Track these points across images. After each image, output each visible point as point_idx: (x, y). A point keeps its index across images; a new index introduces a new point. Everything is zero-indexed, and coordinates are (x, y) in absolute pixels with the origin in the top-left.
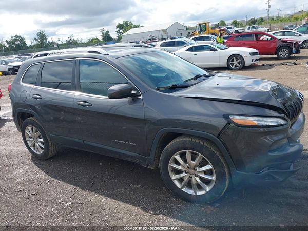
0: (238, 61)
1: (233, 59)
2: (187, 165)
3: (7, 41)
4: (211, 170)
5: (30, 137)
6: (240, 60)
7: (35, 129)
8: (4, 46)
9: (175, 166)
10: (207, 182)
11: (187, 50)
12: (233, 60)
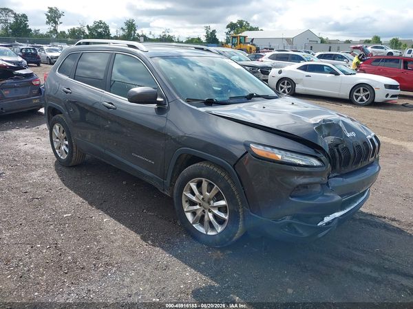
0: (367, 93)
1: (360, 90)
2: (202, 197)
3: (88, 27)
4: (225, 206)
5: (57, 138)
6: (368, 92)
7: (62, 129)
8: (84, 32)
9: (190, 195)
10: (221, 221)
11: (299, 68)
12: (358, 92)
